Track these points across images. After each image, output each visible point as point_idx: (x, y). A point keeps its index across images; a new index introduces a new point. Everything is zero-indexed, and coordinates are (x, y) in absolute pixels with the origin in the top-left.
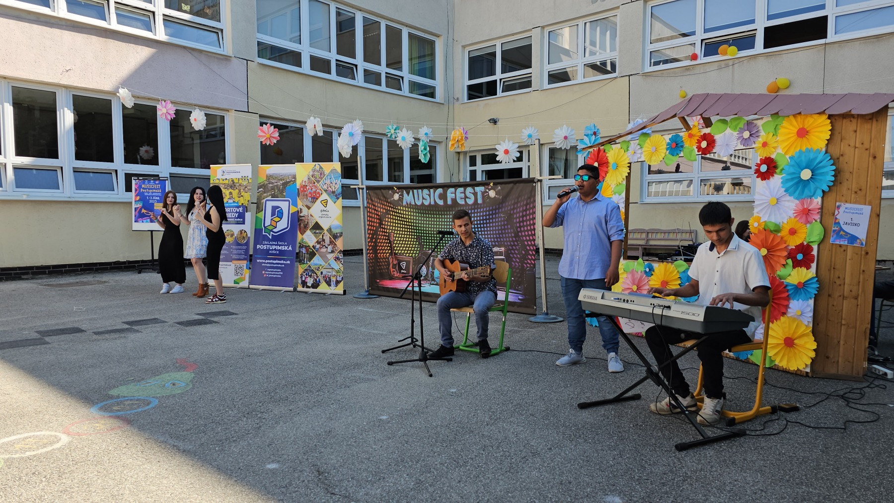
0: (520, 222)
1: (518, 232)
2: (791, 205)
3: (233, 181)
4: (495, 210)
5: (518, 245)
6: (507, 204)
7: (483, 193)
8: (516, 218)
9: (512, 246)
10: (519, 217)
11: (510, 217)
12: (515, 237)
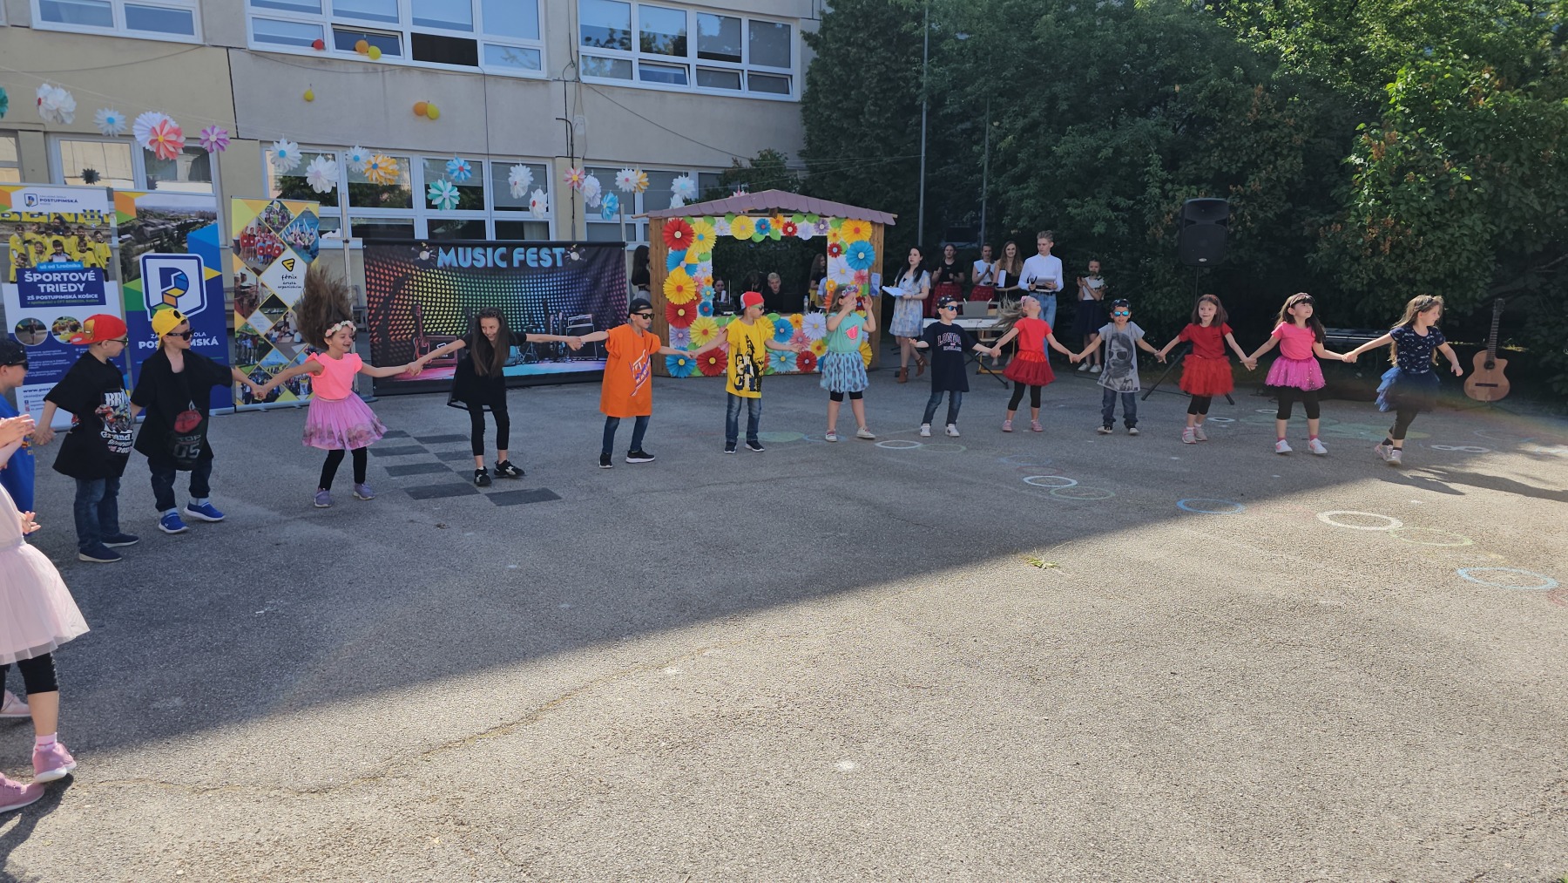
0: (608, 287)
1: (607, 297)
2: (852, 273)
3: (60, 218)
4: (579, 274)
5: (607, 310)
6: (592, 268)
7: (563, 255)
8: (604, 283)
9: (601, 312)
10: (608, 282)
11: (596, 282)
12: (604, 302)
